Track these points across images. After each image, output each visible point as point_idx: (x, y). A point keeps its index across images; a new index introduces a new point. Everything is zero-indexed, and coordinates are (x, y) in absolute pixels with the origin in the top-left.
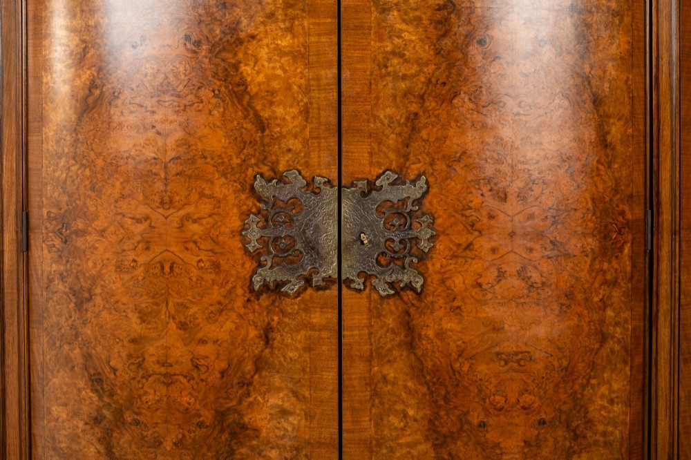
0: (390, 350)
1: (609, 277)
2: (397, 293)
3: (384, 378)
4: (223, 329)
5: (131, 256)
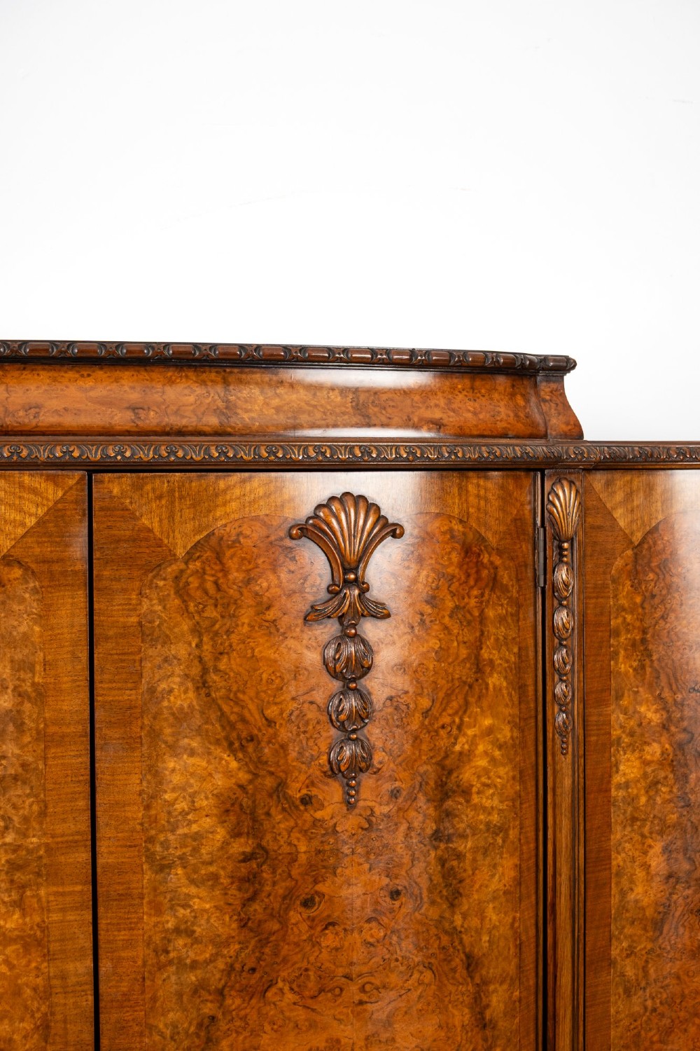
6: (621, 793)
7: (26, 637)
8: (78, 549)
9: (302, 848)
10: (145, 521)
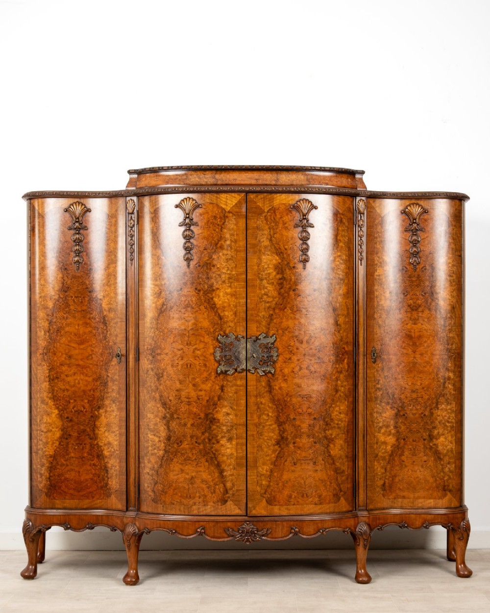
0: (263, 393)
1: (339, 370)
2: (266, 374)
3: (261, 403)
4: (207, 386)
5: (177, 362)
6: (377, 277)
7: (233, 229)
8: (244, 210)
9: (293, 278)
10: (258, 204)
